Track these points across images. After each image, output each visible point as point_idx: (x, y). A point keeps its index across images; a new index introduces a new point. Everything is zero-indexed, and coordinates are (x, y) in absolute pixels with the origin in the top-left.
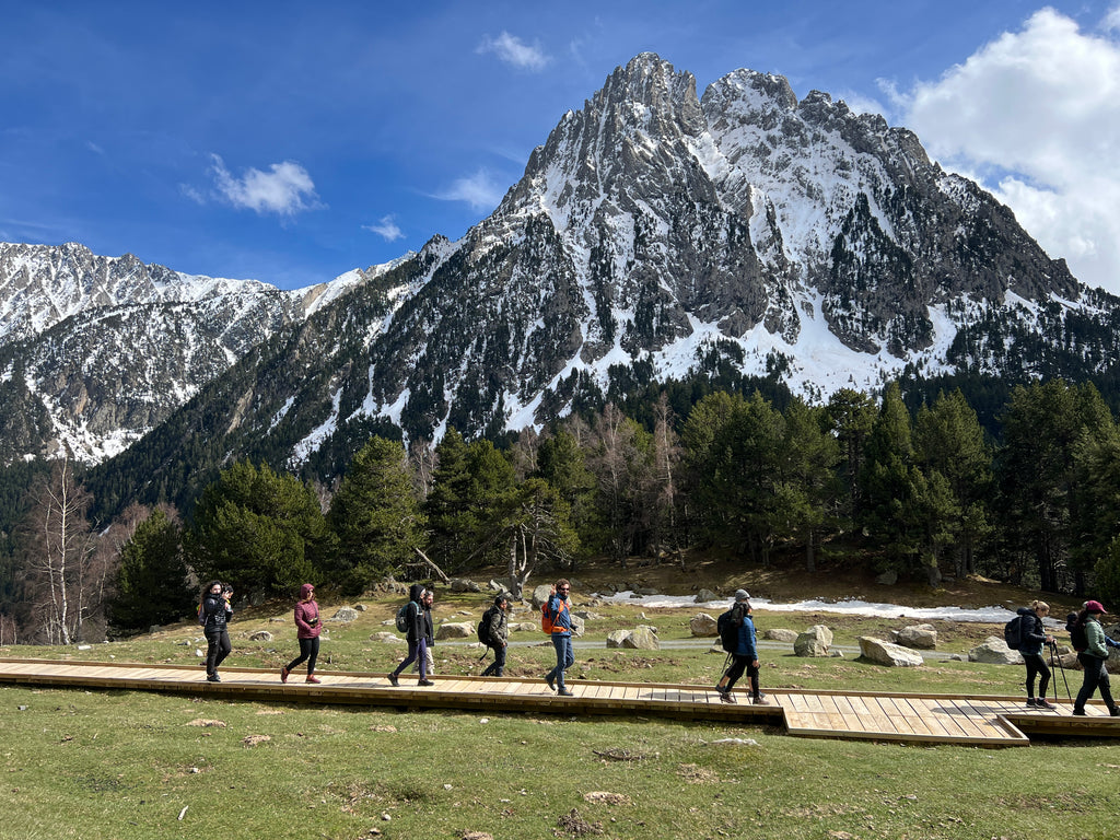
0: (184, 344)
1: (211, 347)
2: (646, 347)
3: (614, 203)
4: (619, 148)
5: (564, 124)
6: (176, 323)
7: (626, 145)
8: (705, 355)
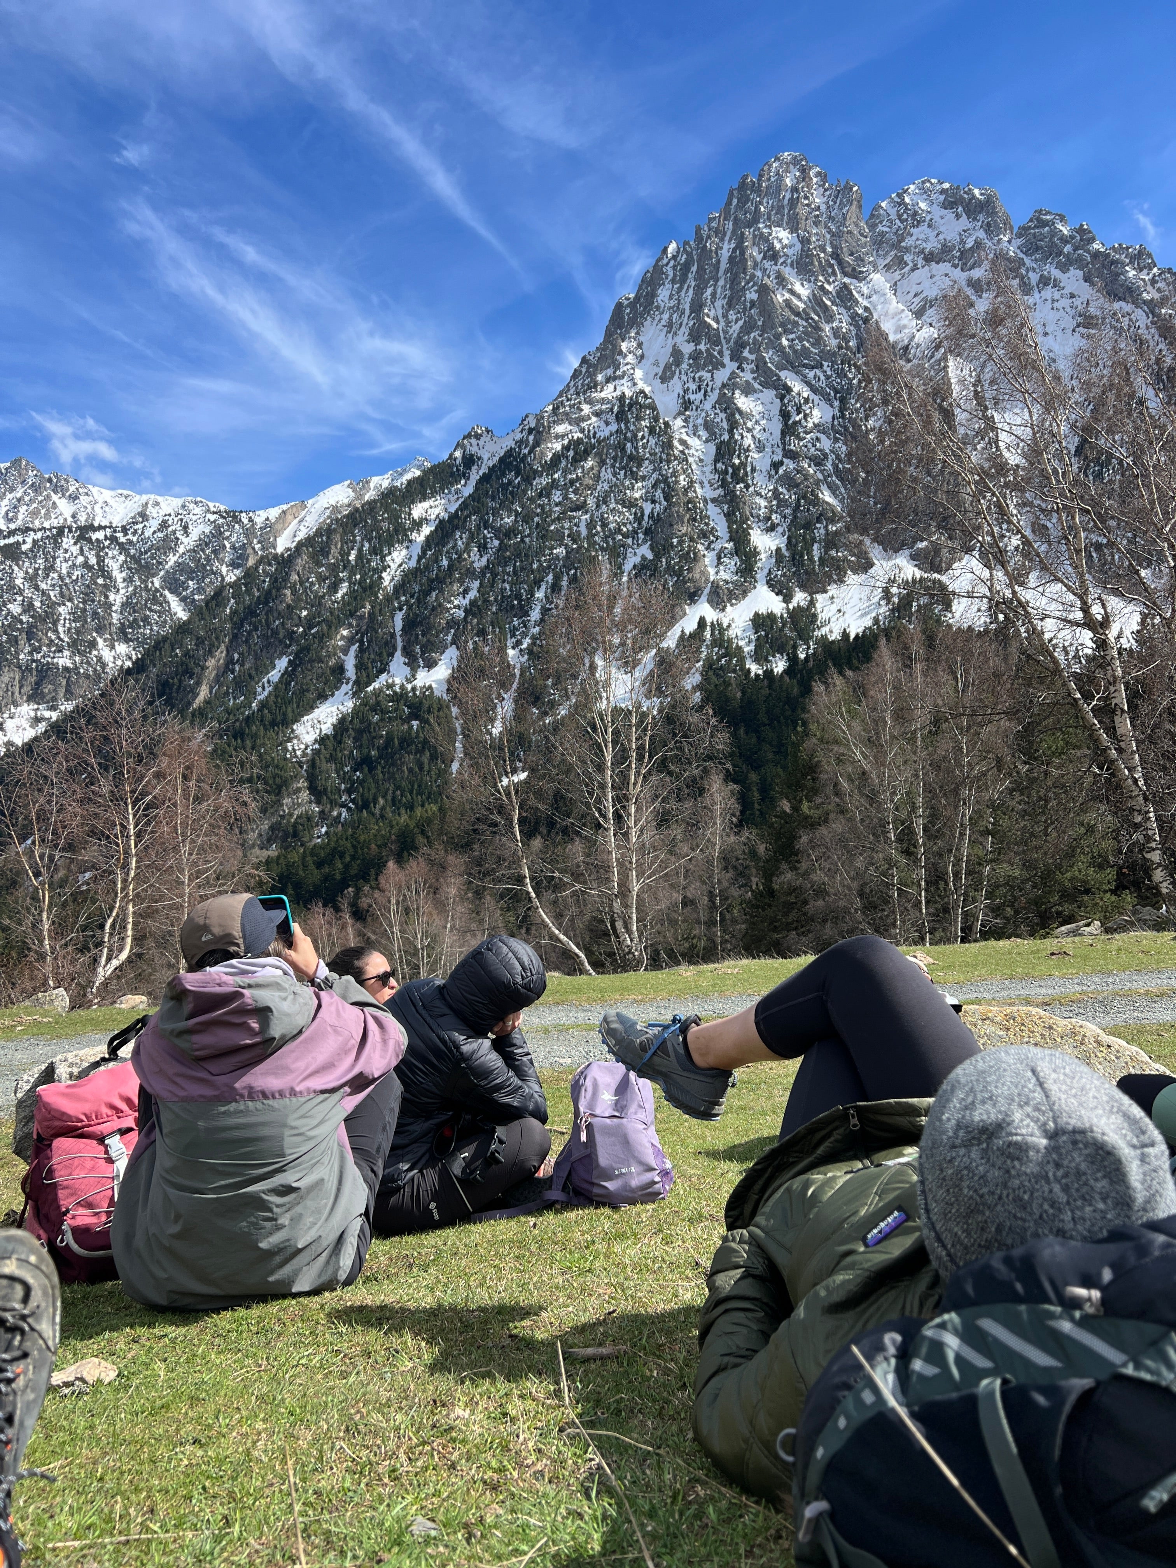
0: (110, 586)
1: (147, 590)
2: (803, 587)
3: (747, 376)
4: (752, 295)
5: (665, 261)
6: (98, 556)
7: (764, 290)
8: (895, 600)
